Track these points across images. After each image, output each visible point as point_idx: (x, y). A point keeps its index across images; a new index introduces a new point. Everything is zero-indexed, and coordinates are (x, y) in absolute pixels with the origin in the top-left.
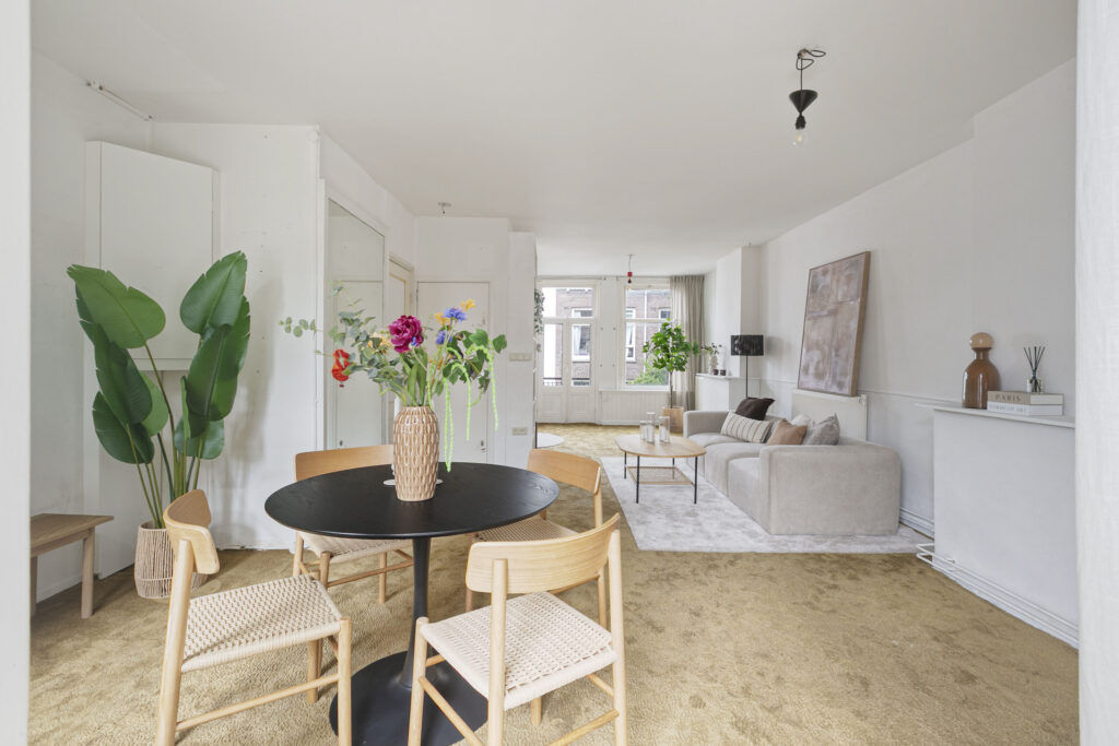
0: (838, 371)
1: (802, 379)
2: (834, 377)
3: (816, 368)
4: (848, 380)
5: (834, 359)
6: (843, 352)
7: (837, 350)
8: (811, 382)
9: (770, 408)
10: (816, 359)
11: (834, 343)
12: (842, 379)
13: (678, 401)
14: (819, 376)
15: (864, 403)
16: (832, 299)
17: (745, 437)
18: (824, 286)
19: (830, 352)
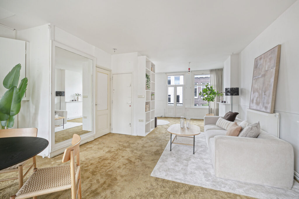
0: (265, 101)
1: (251, 105)
2: (264, 104)
3: (257, 100)
4: (269, 106)
5: (263, 96)
6: (267, 93)
7: (265, 92)
8: (254, 106)
9: (237, 116)
10: (256, 97)
11: (264, 89)
12: (267, 105)
13: (213, 111)
14: (258, 104)
15: (277, 117)
16: (263, 70)
17: (224, 128)
18: (260, 65)
19: (262, 93)
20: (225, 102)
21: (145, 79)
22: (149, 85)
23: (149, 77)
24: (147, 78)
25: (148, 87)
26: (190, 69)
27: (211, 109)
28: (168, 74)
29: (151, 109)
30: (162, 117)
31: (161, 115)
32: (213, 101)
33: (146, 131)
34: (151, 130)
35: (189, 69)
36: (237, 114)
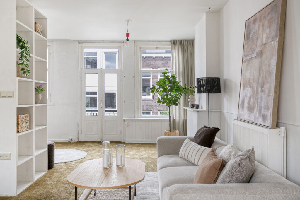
0: (263, 105)
1: (241, 112)
2: (260, 110)
3: (249, 103)
4: (269, 113)
5: (260, 94)
6: (266, 88)
7: (262, 87)
8: (245, 114)
10: (249, 95)
11: (260, 81)
12: (265, 113)
13: (177, 125)
14: (251, 109)
15: (283, 135)
16: (259, 43)
17: (193, 161)
18: (254, 33)
19: (258, 88)
20: (197, 107)
21: (15, 51)
22: (27, 66)
23: (26, 45)
24: (21, 49)
25: (23, 69)
26: (130, 35)
27: (174, 121)
28: (84, 45)
29: (37, 125)
30: (73, 141)
31: (70, 138)
32: (176, 105)
33: (19, 182)
34: (37, 177)
35: (128, 35)
36: (216, 130)
